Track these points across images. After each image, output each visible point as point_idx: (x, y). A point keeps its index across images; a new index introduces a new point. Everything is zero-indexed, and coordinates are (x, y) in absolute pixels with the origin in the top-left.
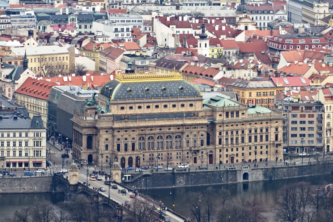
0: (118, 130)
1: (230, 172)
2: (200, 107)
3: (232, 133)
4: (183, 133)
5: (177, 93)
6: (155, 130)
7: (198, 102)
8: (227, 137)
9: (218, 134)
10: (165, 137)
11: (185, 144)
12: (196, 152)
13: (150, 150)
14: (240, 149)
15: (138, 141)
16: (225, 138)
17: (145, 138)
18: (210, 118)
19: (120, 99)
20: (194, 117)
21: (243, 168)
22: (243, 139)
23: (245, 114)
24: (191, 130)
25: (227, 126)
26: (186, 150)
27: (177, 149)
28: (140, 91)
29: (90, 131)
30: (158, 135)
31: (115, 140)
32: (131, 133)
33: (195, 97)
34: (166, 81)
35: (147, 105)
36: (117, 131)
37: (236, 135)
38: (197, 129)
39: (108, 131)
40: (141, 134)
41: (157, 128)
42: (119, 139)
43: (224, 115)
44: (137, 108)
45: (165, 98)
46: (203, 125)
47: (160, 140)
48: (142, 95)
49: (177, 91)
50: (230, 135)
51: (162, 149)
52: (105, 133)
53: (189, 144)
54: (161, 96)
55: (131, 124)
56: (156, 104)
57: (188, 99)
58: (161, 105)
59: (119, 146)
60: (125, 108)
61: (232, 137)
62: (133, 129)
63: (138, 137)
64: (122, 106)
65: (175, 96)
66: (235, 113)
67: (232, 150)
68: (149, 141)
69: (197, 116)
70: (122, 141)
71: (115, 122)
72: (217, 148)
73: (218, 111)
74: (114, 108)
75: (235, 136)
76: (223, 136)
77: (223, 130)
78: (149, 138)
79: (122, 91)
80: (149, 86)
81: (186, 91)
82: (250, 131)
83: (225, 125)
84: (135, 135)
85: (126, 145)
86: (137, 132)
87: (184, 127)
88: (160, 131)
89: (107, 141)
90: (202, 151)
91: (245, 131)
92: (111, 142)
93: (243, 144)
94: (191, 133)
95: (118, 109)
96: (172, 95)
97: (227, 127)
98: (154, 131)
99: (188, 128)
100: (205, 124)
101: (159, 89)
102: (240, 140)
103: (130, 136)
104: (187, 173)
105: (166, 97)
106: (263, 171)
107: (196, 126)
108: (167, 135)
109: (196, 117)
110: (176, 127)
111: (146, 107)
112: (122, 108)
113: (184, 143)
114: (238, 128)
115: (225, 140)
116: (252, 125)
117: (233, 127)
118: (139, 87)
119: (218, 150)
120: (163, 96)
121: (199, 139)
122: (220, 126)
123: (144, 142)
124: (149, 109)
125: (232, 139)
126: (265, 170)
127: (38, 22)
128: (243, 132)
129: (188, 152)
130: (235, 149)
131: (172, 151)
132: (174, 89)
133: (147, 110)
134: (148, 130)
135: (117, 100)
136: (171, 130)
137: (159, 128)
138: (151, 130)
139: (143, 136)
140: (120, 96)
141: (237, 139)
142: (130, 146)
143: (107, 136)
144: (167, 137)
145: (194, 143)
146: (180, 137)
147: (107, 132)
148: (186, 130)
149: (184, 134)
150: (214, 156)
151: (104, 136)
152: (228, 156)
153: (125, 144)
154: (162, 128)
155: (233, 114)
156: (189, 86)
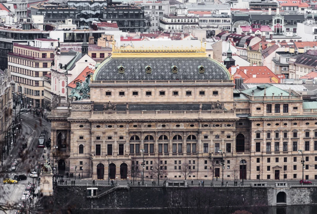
0: (98, 124)
1: (255, 190)
2: (230, 96)
3: (277, 135)
4: (198, 132)
5: (194, 75)
6: (156, 126)
7: (226, 88)
8: (269, 141)
9: (254, 136)
10: (170, 137)
11: (201, 149)
12: (219, 160)
13: (148, 155)
14: (290, 160)
15: (128, 142)
16: (265, 142)
17: (140, 137)
18: (244, 112)
19: (105, 80)
20: (216, 110)
21: (277, 185)
22: (295, 144)
23: (298, 108)
24: (212, 128)
25: (269, 125)
26: (203, 157)
27: (188, 156)
28: (137, 70)
29: (62, 125)
30: (160, 134)
31: (93, 139)
32: (118, 129)
33: (221, 81)
34: (181, 58)
35: (147, 90)
36: (96, 125)
37: (283, 139)
38: (221, 128)
39: (83, 125)
40: (134, 132)
41: (159, 124)
42: (98, 138)
43: (264, 109)
44: (131, 94)
45: (175, 82)
46: (230, 121)
47: (163, 142)
48: (139, 76)
49: (194, 72)
50: (273, 138)
51: (165, 155)
52: (79, 128)
53: (209, 148)
54: (168, 79)
55: (117, 116)
56: (161, 89)
57: (209, 83)
58: (169, 92)
59: (98, 148)
60: (112, 94)
61: (277, 141)
62: (121, 124)
63: (127, 135)
64: (107, 90)
65: (190, 79)
66: (282, 107)
67: (277, 160)
68: (146, 143)
69: (221, 108)
70: (104, 141)
71: (93, 113)
72: (253, 156)
73: (255, 103)
74: (95, 93)
75: (281, 140)
76: (262, 140)
77: (263, 131)
78: (146, 138)
79: (109, 69)
80: (153, 63)
81: (209, 72)
82: (307, 134)
83: (266, 123)
84: (123, 132)
85: (110, 147)
86: (127, 128)
87: (201, 124)
88: (164, 128)
89: (81, 140)
90: (229, 159)
91: (298, 133)
92: (88, 141)
93: (295, 153)
94: (212, 132)
95: (101, 95)
96: (185, 78)
97: (269, 127)
98: (153, 128)
99: (206, 126)
100: (232, 121)
101: (167, 69)
102: (290, 147)
103: (116, 133)
104: (186, 188)
105: (177, 79)
106: (311, 192)
107: (219, 124)
108: (174, 134)
109: (220, 110)
110: (187, 124)
111: (145, 93)
112: (108, 94)
113: (200, 147)
114: (287, 129)
115: (265, 146)
116: (309, 126)
117: (278, 126)
118: (136, 64)
119: (254, 160)
120: (172, 79)
121: (223, 141)
122: (258, 125)
123: (138, 143)
124: (150, 97)
125: (277, 144)
126: (314, 190)
127: (234, 23)
128: (295, 135)
129: (206, 159)
130: (281, 159)
131: (181, 158)
132: (190, 69)
133: (147, 97)
134: (145, 126)
135: (100, 82)
136: (180, 128)
137: (162, 124)
138: (149, 126)
139: (137, 134)
140: (106, 76)
141: (285, 144)
142: (115, 148)
143: (82, 132)
144: (175, 138)
145: (215, 148)
146: (194, 138)
147: (81, 126)
148: (203, 128)
149: (200, 134)
150: (248, 168)
151: (77, 132)
152: (271, 169)
153: (108, 145)
154: (166, 124)
155: (279, 107)
156: (214, 65)
